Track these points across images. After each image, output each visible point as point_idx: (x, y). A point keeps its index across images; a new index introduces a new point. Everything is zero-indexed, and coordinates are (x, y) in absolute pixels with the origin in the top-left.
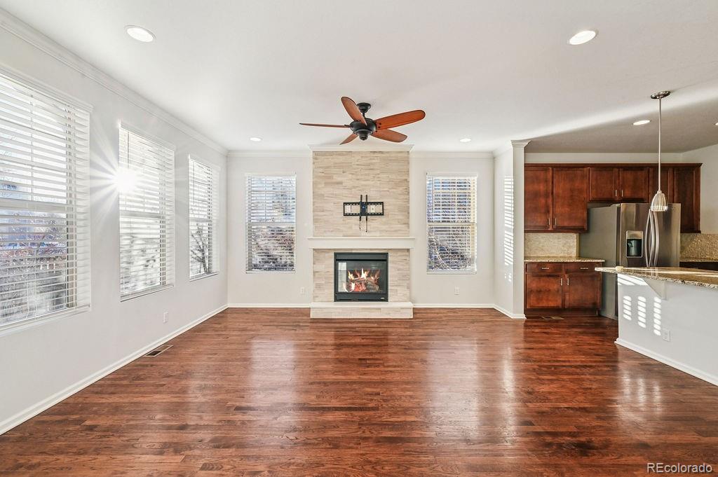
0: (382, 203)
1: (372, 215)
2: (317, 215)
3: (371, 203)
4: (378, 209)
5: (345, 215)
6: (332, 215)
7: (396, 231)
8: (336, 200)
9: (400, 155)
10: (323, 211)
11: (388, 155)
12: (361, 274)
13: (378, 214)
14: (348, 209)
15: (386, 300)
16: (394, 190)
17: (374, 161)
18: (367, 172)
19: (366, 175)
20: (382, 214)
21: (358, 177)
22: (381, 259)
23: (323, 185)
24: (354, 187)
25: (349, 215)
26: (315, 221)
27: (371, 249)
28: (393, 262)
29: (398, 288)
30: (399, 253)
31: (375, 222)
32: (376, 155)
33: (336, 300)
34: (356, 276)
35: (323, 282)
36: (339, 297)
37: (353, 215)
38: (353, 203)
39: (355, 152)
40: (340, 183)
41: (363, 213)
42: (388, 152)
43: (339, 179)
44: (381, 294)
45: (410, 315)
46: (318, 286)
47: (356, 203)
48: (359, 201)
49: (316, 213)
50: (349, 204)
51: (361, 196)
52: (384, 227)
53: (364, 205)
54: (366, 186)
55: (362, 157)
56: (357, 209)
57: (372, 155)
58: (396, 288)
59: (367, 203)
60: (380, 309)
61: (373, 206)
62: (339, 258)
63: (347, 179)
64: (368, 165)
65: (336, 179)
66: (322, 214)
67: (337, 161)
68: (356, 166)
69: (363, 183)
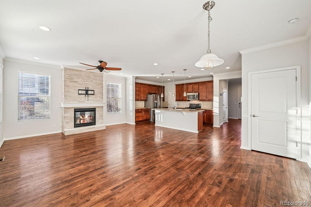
0: (93, 90)
1: (90, 94)
2: (66, 94)
3: (89, 90)
4: (92, 92)
5: (79, 94)
6: (73, 94)
7: (98, 100)
8: (75, 88)
10: (69, 92)
11: (95, 74)
12: (85, 117)
13: (92, 94)
14: (80, 92)
15: (95, 124)
16: (98, 86)
17: (90, 75)
18: (88, 79)
19: (87, 80)
20: (94, 94)
21: (84, 80)
22: (93, 110)
23: (69, 82)
24: (83, 84)
25: (81, 94)
26: (65, 96)
27: (90, 107)
28: (98, 111)
30: (100, 108)
31: (91, 97)
32: (91, 73)
33: (75, 127)
34: (83, 117)
35: (69, 121)
36: (76, 126)
37: (82, 94)
38: (82, 90)
39: (83, 71)
40: (77, 82)
41: (87, 94)
43: (76, 80)
44: (93, 123)
45: (105, 128)
46: (67, 123)
48: (85, 89)
49: (65, 93)
50: (81, 90)
51: (86, 87)
52: (94, 99)
53: (87, 91)
54: (88, 84)
55: (86, 73)
56: (84, 92)
57: (90, 73)
58: (98, 120)
62: (76, 110)
63: (80, 80)
64: (89, 76)
65: (75, 80)
66: (69, 93)
67: (76, 73)
68: (83, 76)
69: (86, 82)
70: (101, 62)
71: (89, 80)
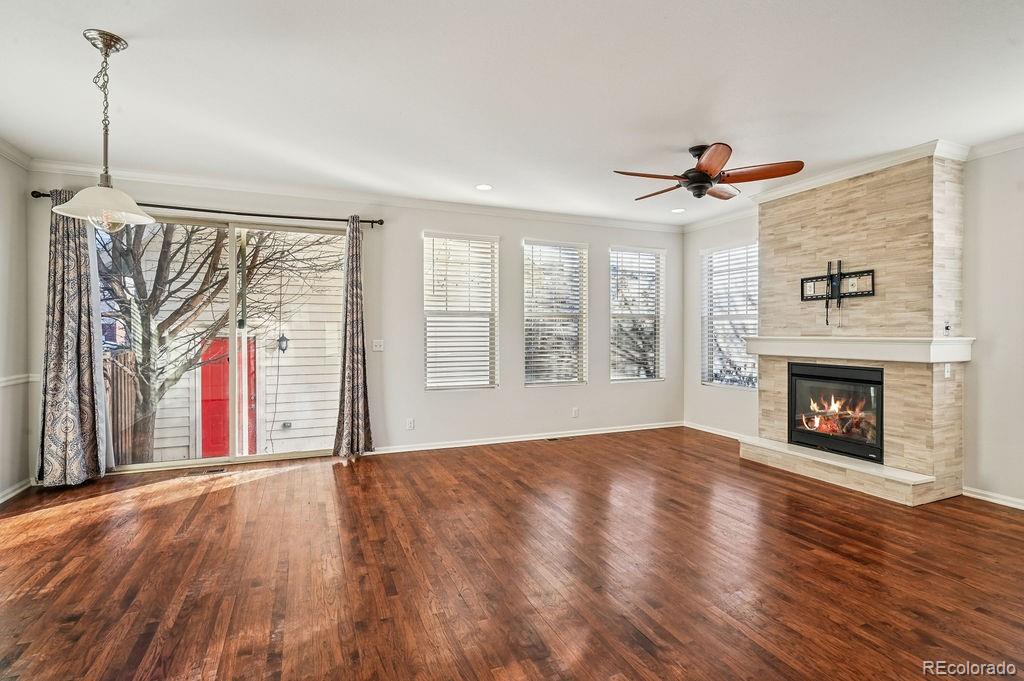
0: (871, 272)
1: (851, 295)
2: (764, 303)
3: (850, 275)
4: (864, 283)
5: (804, 299)
6: (785, 300)
7: (900, 325)
8: (790, 276)
9: (909, 169)
10: (772, 296)
11: (882, 176)
12: (830, 404)
13: (862, 295)
14: (809, 289)
15: (879, 460)
16: (897, 243)
17: (854, 196)
18: (842, 219)
19: (840, 224)
20: (871, 294)
21: (826, 231)
22: (870, 379)
23: (773, 254)
24: (820, 250)
25: (812, 299)
26: (762, 311)
27: (849, 360)
28: (893, 388)
29: (906, 443)
30: (908, 372)
31: (858, 310)
32: (861, 182)
33: (791, 440)
34: (822, 407)
35: (772, 409)
36: (797, 437)
37: (816, 298)
38: (817, 279)
39: (821, 189)
40: (798, 246)
41: (834, 294)
42: (882, 172)
43: (796, 240)
46: (766, 414)
47: (822, 278)
48: (825, 273)
49: (763, 299)
50: (811, 279)
51: (830, 264)
52: (875, 319)
53: (835, 279)
54: (838, 243)
55: (834, 193)
56: (822, 288)
57: (852, 185)
58: (899, 441)
59: (842, 276)
60: (843, 470)
61: (853, 280)
62: (796, 370)
63: (809, 239)
64: (846, 205)
65: (793, 240)
66: (772, 300)
67: (793, 210)
68: (823, 213)
69: (835, 239)
70: (699, 151)
71: (844, 223)
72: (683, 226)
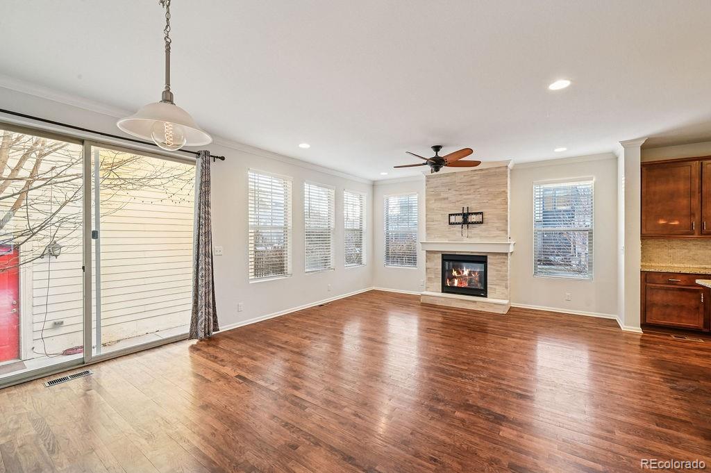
0: (481, 213)
1: (473, 223)
2: (429, 225)
3: (472, 214)
4: (478, 218)
5: (450, 224)
6: (440, 224)
7: (494, 237)
8: (442, 212)
9: (497, 170)
10: (434, 221)
11: (487, 171)
12: (463, 271)
13: (478, 223)
14: (453, 219)
15: (486, 296)
16: (493, 201)
17: (474, 178)
18: (468, 188)
19: (467, 190)
20: (481, 223)
21: (461, 193)
22: (481, 259)
23: (433, 201)
24: (458, 201)
25: (454, 224)
26: (427, 229)
27: (472, 252)
28: (492, 264)
29: (497, 287)
30: (497, 257)
31: (475, 230)
32: (477, 173)
33: (443, 291)
34: (459, 273)
35: (433, 277)
36: (445, 289)
37: (456, 224)
38: (456, 214)
39: (458, 173)
40: (447, 198)
41: (465, 222)
42: (487, 169)
43: (446, 196)
44: (483, 292)
45: (503, 311)
46: (429, 279)
47: (459, 214)
48: (461, 212)
49: (428, 223)
50: (454, 215)
51: (463, 208)
52: (483, 234)
53: (465, 216)
54: (468, 199)
55: (464, 176)
56: (460, 219)
57: (473, 173)
58: (494, 287)
59: (469, 214)
61: (474, 216)
62: (445, 258)
63: (452, 195)
64: (470, 181)
65: (443, 195)
66: (433, 223)
67: (445, 181)
68: (458, 184)
69: (465, 197)
70: (437, 148)
71: (470, 190)
72: (374, 181)
